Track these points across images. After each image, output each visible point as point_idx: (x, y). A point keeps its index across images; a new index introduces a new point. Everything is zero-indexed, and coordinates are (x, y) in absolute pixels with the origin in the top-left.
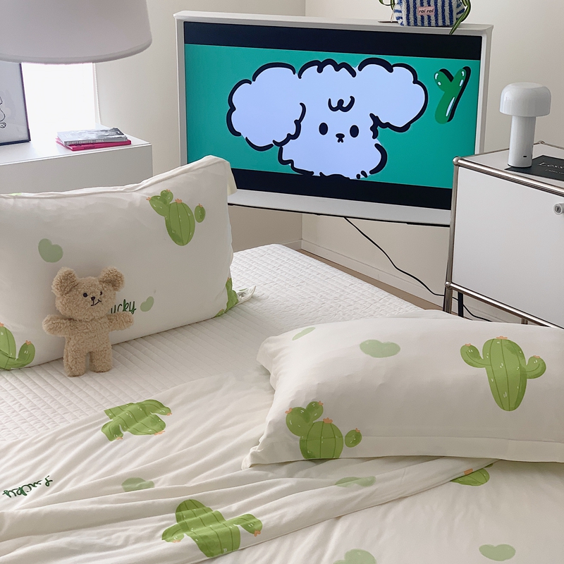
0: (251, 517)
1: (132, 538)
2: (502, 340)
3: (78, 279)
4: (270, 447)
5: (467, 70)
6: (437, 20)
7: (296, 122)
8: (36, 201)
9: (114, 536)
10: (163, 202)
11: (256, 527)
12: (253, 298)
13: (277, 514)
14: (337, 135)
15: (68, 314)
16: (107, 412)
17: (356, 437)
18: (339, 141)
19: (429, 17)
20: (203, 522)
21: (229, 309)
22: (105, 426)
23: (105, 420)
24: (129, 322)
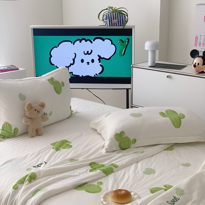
0: (113, 164)
1: (81, 173)
2: (170, 110)
3: (33, 105)
4: (110, 145)
5: (128, 39)
6: (118, 24)
7: (73, 59)
8: (15, 82)
9: (75, 173)
11: (116, 166)
12: (76, 112)
13: (121, 162)
14: (87, 63)
15: (30, 117)
16: (52, 144)
17: (135, 141)
18: (88, 65)
19: (116, 23)
20: (99, 167)
21: (71, 116)
22: (53, 148)
23: (52, 146)
24: (48, 119)
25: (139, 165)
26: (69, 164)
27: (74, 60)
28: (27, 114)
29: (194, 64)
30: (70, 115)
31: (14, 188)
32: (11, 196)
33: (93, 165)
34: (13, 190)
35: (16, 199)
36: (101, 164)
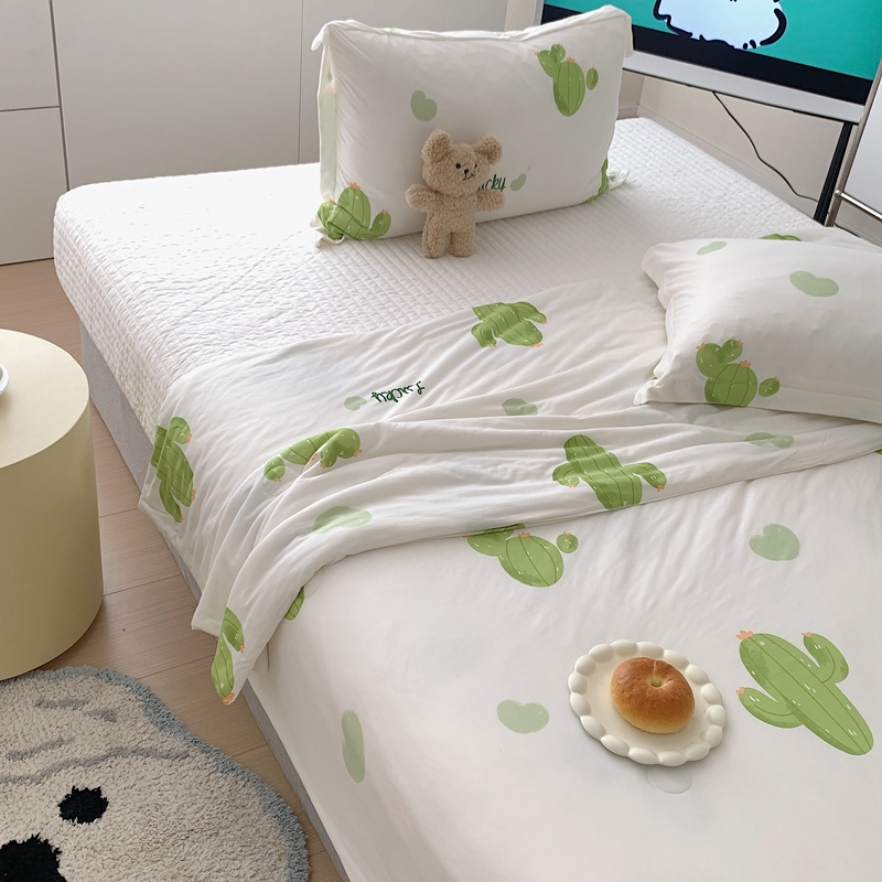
0: (652, 467)
1: (520, 473)
4: (672, 382)
8: (412, 42)
9: (500, 467)
10: (552, 58)
11: (660, 481)
12: (624, 185)
13: (684, 468)
15: (436, 185)
16: (476, 310)
17: (773, 386)
20: (596, 465)
21: (598, 196)
22: (475, 328)
23: (474, 320)
24: (500, 203)
25: (753, 495)
26: (495, 424)
31: (269, 468)
33: (579, 449)
34: (265, 479)
35: (263, 518)
36: (608, 450)
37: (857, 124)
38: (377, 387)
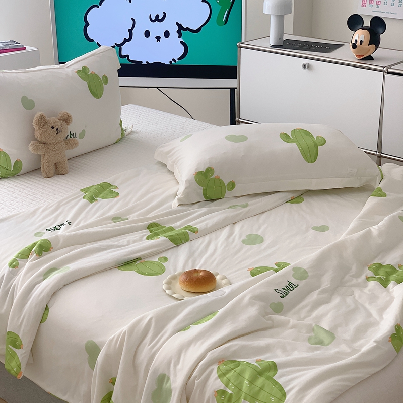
0: (190, 226)
1: (131, 241)
2: (300, 130)
3: (47, 119)
4: (187, 194)
9: (121, 241)
10: (83, 72)
11: (195, 230)
12: (132, 132)
13: (204, 224)
14: (156, 38)
15: (43, 140)
16: (82, 190)
17: (232, 185)
20: (165, 232)
21: (122, 138)
22: (84, 197)
23: (83, 194)
24: (77, 144)
25: (237, 228)
26: (111, 226)
27: (130, 31)
28: (37, 134)
29: (353, 42)
30: (120, 137)
31: (10, 265)
32: (6, 279)
33: (154, 228)
34: (10, 269)
35: (15, 285)
36: (168, 226)
37: (236, 88)
38: (48, 227)
